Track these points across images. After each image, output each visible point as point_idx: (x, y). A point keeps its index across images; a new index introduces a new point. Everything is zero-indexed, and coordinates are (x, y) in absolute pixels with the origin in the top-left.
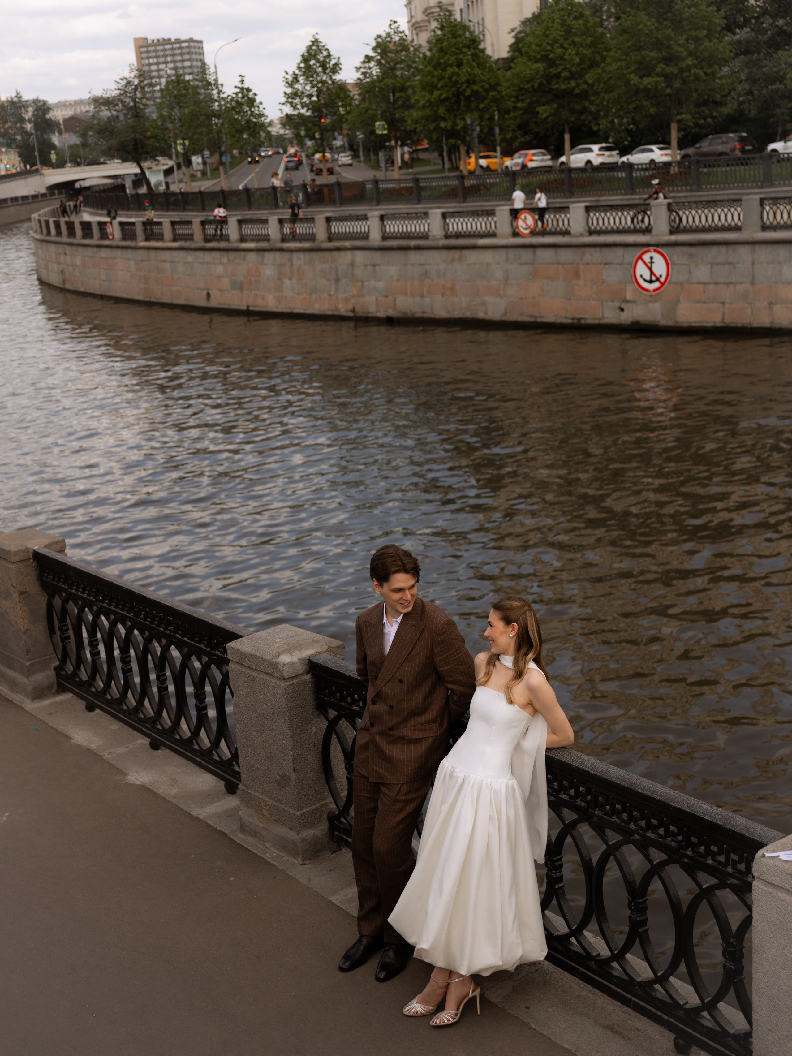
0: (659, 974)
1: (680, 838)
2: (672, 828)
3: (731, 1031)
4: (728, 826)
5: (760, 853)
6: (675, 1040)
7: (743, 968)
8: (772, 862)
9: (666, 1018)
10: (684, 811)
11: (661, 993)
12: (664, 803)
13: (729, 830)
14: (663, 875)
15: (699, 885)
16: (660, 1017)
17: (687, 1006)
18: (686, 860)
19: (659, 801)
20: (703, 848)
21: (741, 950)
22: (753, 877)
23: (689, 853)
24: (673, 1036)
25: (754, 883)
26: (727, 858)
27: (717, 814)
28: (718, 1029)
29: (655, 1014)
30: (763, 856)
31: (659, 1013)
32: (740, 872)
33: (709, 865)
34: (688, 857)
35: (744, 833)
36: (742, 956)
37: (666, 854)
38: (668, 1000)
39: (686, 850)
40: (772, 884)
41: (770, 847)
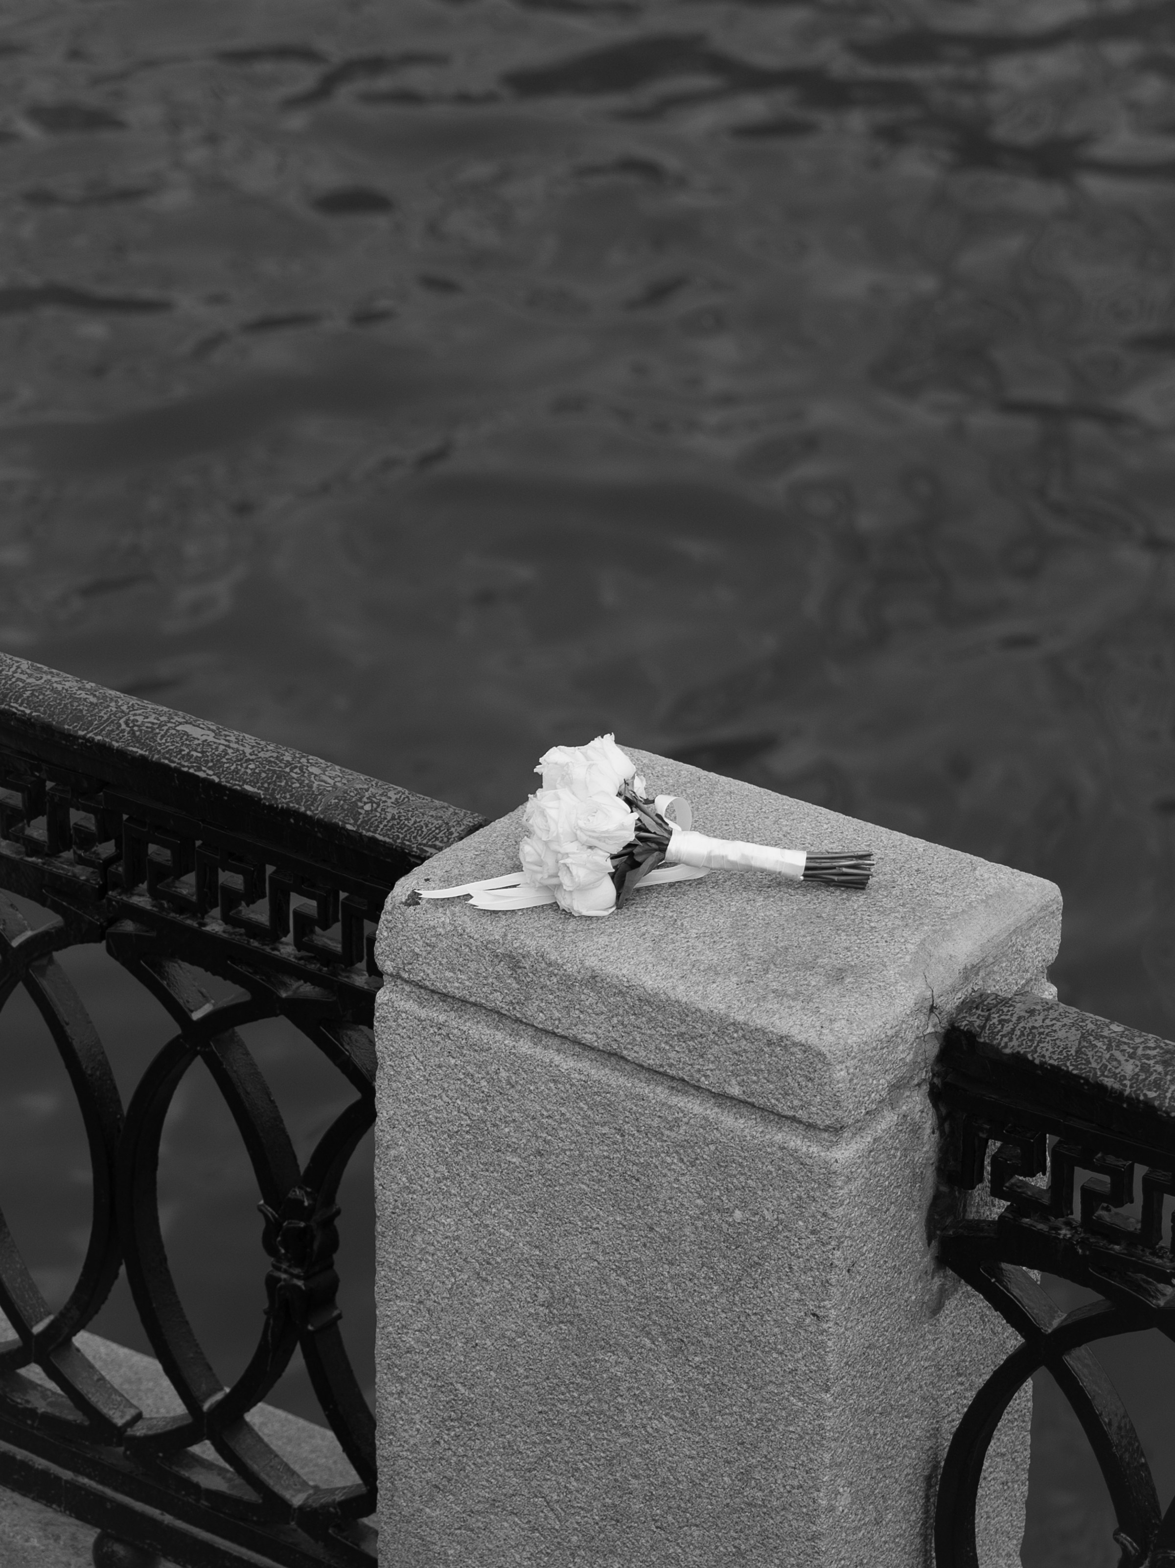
0: (37, 1329)
1: (107, 849)
2: (77, 817)
3: (297, 1500)
4: (283, 800)
5: (402, 888)
6: (98, 1546)
7: (333, 1286)
8: (442, 918)
9: (67, 1475)
10: (121, 754)
11: (44, 1393)
12: (47, 728)
13: (288, 812)
14: (45, 984)
15: (179, 1012)
16: (45, 1473)
17: (139, 1430)
18: (128, 926)
19: (26, 722)
20: (190, 878)
21: (328, 1224)
22: (375, 971)
23: (142, 900)
24: (89, 1535)
25: (381, 996)
26: (279, 911)
27: (242, 759)
28: (250, 1495)
29: (25, 1465)
30: (414, 899)
31: (41, 1463)
32: (324, 955)
33: (213, 938)
34: (136, 913)
35: (338, 820)
36: (332, 1244)
37: (56, 908)
38: (73, 1415)
39: (129, 890)
40: (445, 997)
41: (434, 865)
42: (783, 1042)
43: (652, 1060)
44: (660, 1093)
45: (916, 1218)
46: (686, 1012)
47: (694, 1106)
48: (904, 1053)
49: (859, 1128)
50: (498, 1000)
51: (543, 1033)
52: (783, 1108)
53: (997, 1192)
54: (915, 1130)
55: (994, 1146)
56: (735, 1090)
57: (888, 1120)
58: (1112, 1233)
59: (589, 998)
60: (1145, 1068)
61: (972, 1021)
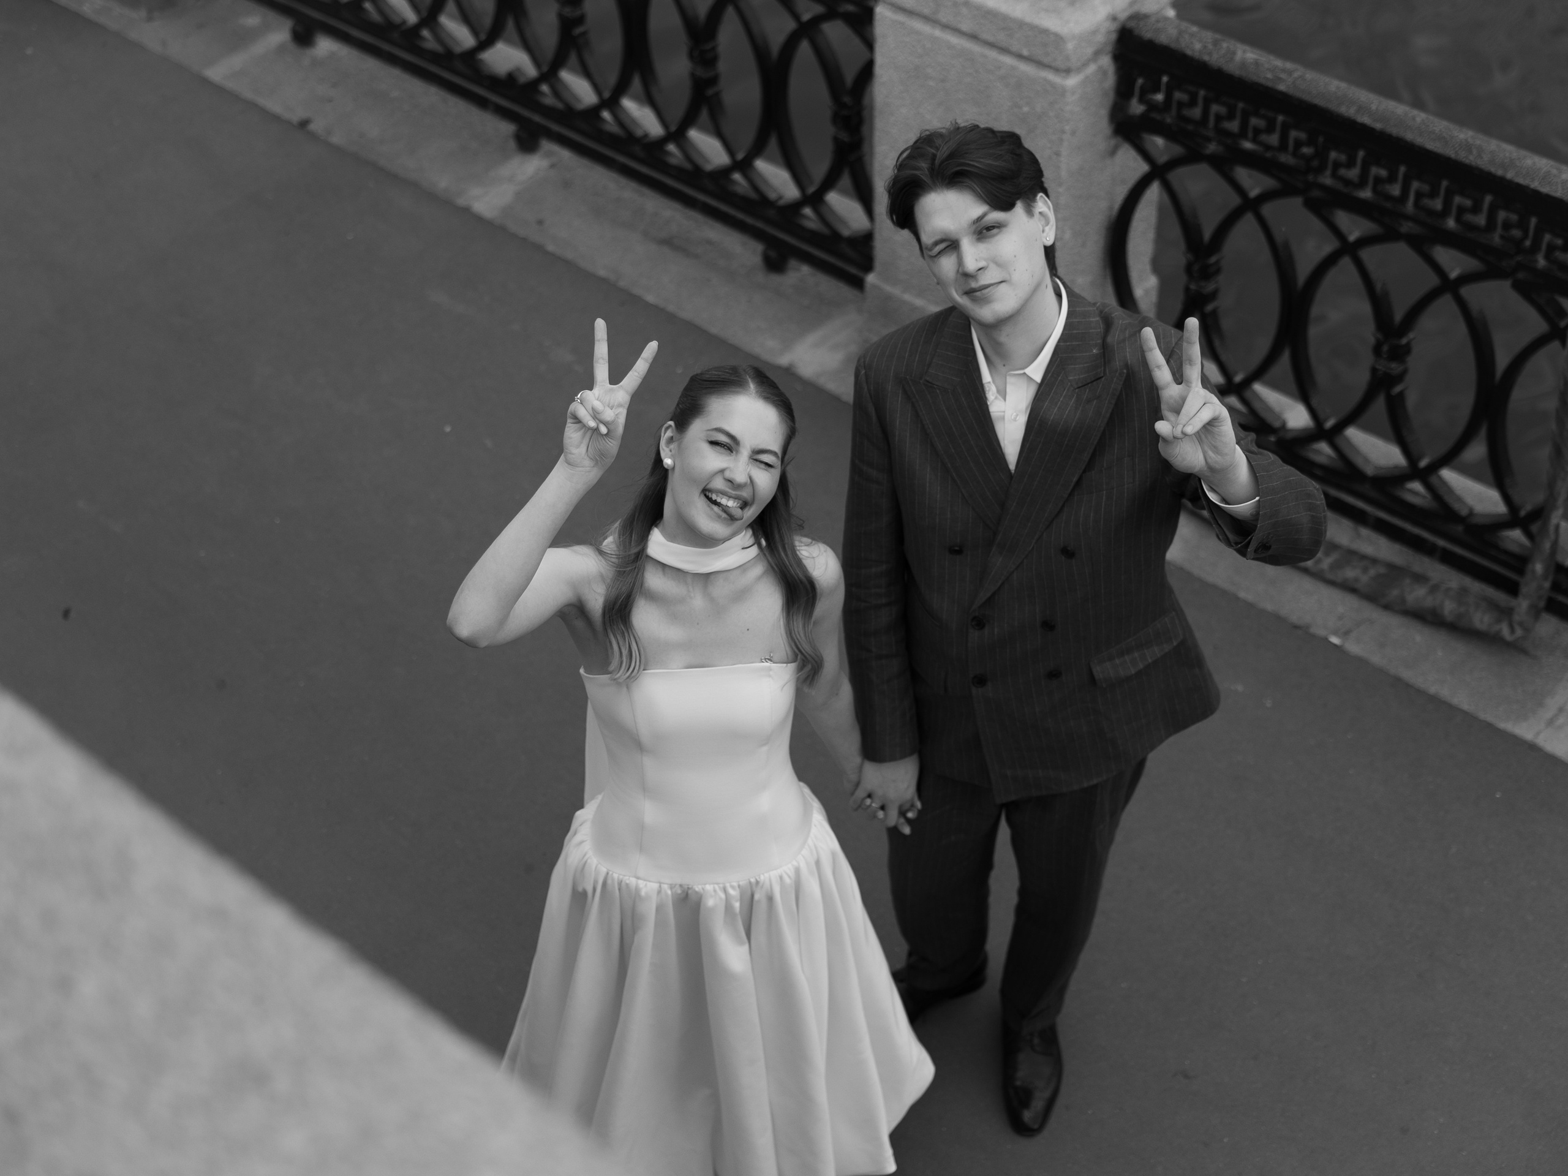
0: (739, 157)
3: (846, 234)
7: (861, 140)
11: (742, 185)
17: (781, 202)
38: (753, 195)
42: (1045, 32)
43: (990, 38)
44: (993, 54)
45: (1104, 113)
46: (1005, 18)
47: (1008, 60)
48: (1100, 38)
49: (1079, 70)
50: (926, 11)
51: (946, 27)
52: (1046, 60)
53: (1141, 100)
54: (1105, 73)
55: (1140, 81)
56: (1025, 53)
57: (1092, 68)
58: (1188, 120)
59: (964, 11)
60: (1205, 47)
61: (1131, 24)
